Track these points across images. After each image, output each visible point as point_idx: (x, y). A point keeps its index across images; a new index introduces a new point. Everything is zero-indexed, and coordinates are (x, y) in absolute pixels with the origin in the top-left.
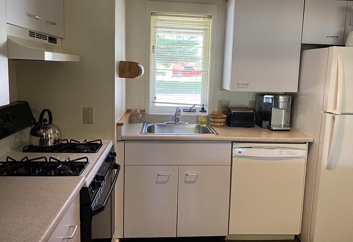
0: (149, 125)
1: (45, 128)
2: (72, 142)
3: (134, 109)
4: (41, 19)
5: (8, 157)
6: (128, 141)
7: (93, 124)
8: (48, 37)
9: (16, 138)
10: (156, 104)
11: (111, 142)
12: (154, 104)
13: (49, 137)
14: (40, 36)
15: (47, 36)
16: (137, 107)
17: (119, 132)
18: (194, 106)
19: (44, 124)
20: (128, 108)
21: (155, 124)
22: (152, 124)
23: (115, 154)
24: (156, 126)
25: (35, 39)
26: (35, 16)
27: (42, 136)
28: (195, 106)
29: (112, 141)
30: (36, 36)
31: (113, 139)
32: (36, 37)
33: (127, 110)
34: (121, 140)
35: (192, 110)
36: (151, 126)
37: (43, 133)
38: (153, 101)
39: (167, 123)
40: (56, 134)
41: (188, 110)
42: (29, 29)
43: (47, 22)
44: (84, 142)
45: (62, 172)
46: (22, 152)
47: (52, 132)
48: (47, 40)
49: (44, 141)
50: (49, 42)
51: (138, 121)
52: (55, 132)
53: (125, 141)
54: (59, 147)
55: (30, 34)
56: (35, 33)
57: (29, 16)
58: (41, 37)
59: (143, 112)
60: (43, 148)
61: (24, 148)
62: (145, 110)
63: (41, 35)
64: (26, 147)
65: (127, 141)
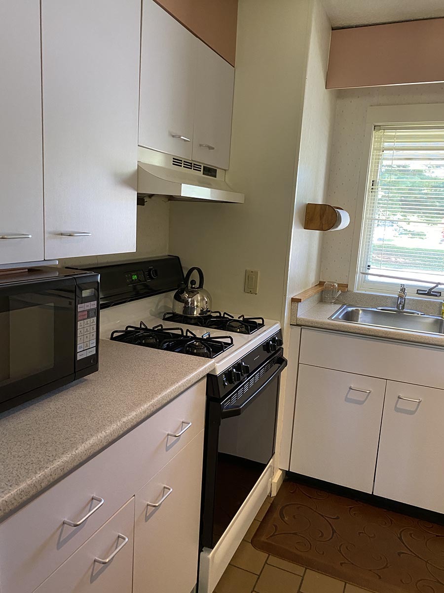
0: (349, 309)
1: (193, 292)
2: (226, 316)
3: (329, 282)
4: (189, 140)
5: (142, 323)
6: (306, 327)
7: (256, 294)
8: (202, 168)
9: (159, 302)
10: (370, 278)
11: (278, 325)
12: (365, 277)
13: (195, 305)
14: (189, 165)
15: (201, 166)
16: (334, 278)
17: (294, 312)
18: (437, 286)
19: (192, 288)
20: (322, 280)
21: (359, 309)
22: (354, 309)
23: (280, 342)
24: (361, 312)
25: (182, 169)
26: (180, 137)
27: (187, 303)
28: (440, 286)
29: (279, 322)
30: (183, 165)
31: (281, 319)
32: (184, 167)
33: (320, 282)
34: (295, 324)
35: (433, 292)
36: (352, 311)
37: (189, 298)
38: (364, 272)
39: (382, 310)
40: (205, 303)
41: (426, 291)
42: (174, 156)
43: (201, 145)
44: (239, 318)
45: (195, 351)
46: (163, 320)
47: (199, 298)
48: (200, 171)
49: (188, 309)
50: (203, 174)
51: (334, 301)
52: (203, 299)
53: (302, 327)
54: (205, 320)
55: (173, 161)
56: (181, 161)
57: (173, 136)
58: (191, 166)
59: (344, 287)
60: (186, 318)
61: (165, 316)
62: (348, 285)
63: (191, 164)
64: (168, 313)
65: (304, 327)
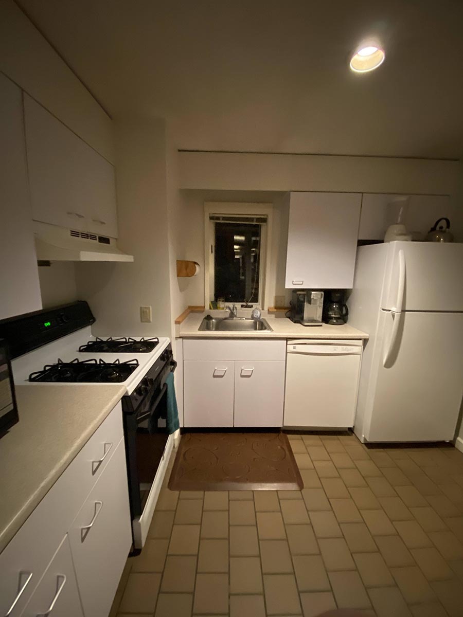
7: (150, 322)
11: (168, 340)
15: (96, 236)
17: (177, 330)
25: (80, 239)
30: (80, 236)
31: (170, 335)
34: (179, 337)
35: (249, 305)
41: (245, 305)
42: (71, 229)
43: (94, 221)
44: (141, 340)
48: (96, 240)
50: (99, 242)
55: (72, 233)
56: (79, 233)
58: (88, 236)
59: (203, 309)
61: (80, 348)
62: (205, 307)
65: (185, 338)
